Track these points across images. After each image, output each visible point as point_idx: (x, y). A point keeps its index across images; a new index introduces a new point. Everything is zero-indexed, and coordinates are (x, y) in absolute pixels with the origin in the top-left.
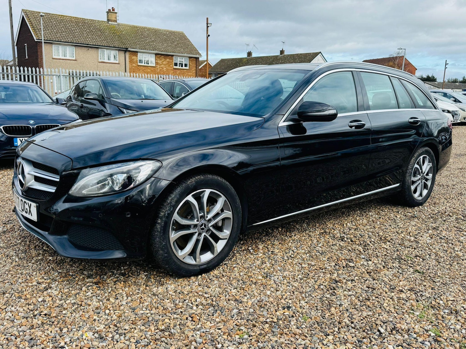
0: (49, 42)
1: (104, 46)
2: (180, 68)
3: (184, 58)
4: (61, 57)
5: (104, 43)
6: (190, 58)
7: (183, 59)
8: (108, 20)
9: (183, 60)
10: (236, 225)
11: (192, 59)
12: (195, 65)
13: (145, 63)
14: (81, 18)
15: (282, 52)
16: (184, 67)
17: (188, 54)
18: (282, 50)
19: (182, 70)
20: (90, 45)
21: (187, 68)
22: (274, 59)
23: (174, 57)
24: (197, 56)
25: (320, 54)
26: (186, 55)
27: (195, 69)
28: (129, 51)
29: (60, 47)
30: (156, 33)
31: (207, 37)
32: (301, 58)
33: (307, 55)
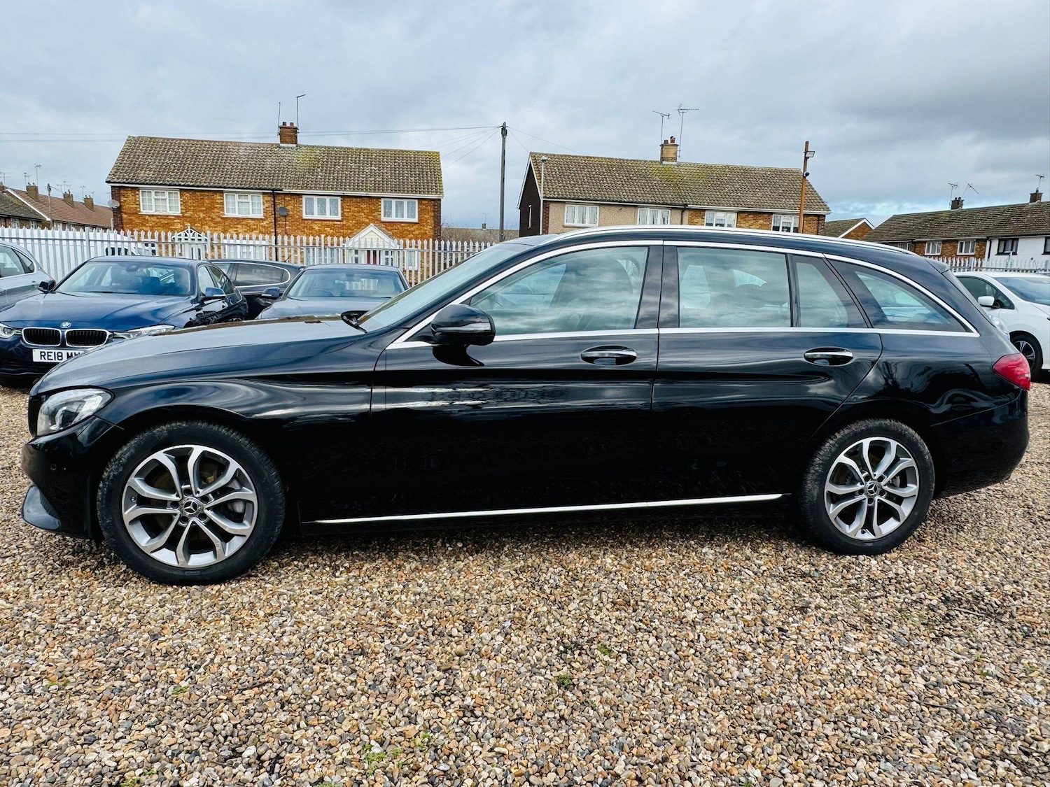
0: (562, 201)
1: (648, 203)
3: (793, 217)
4: (576, 224)
5: (649, 198)
7: (790, 219)
8: (663, 159)
9: (792, 221)
11: (810, 218)
14: (616, 159)
15: (1035, 197)
18: (1035, 192)
20: (624, 202)
22: (1014, 211)
23: (773, 215)
24: (822, 212)
26: (798, 211)
28: (690, 209)
29: (577, 207)
30: (746, 174)
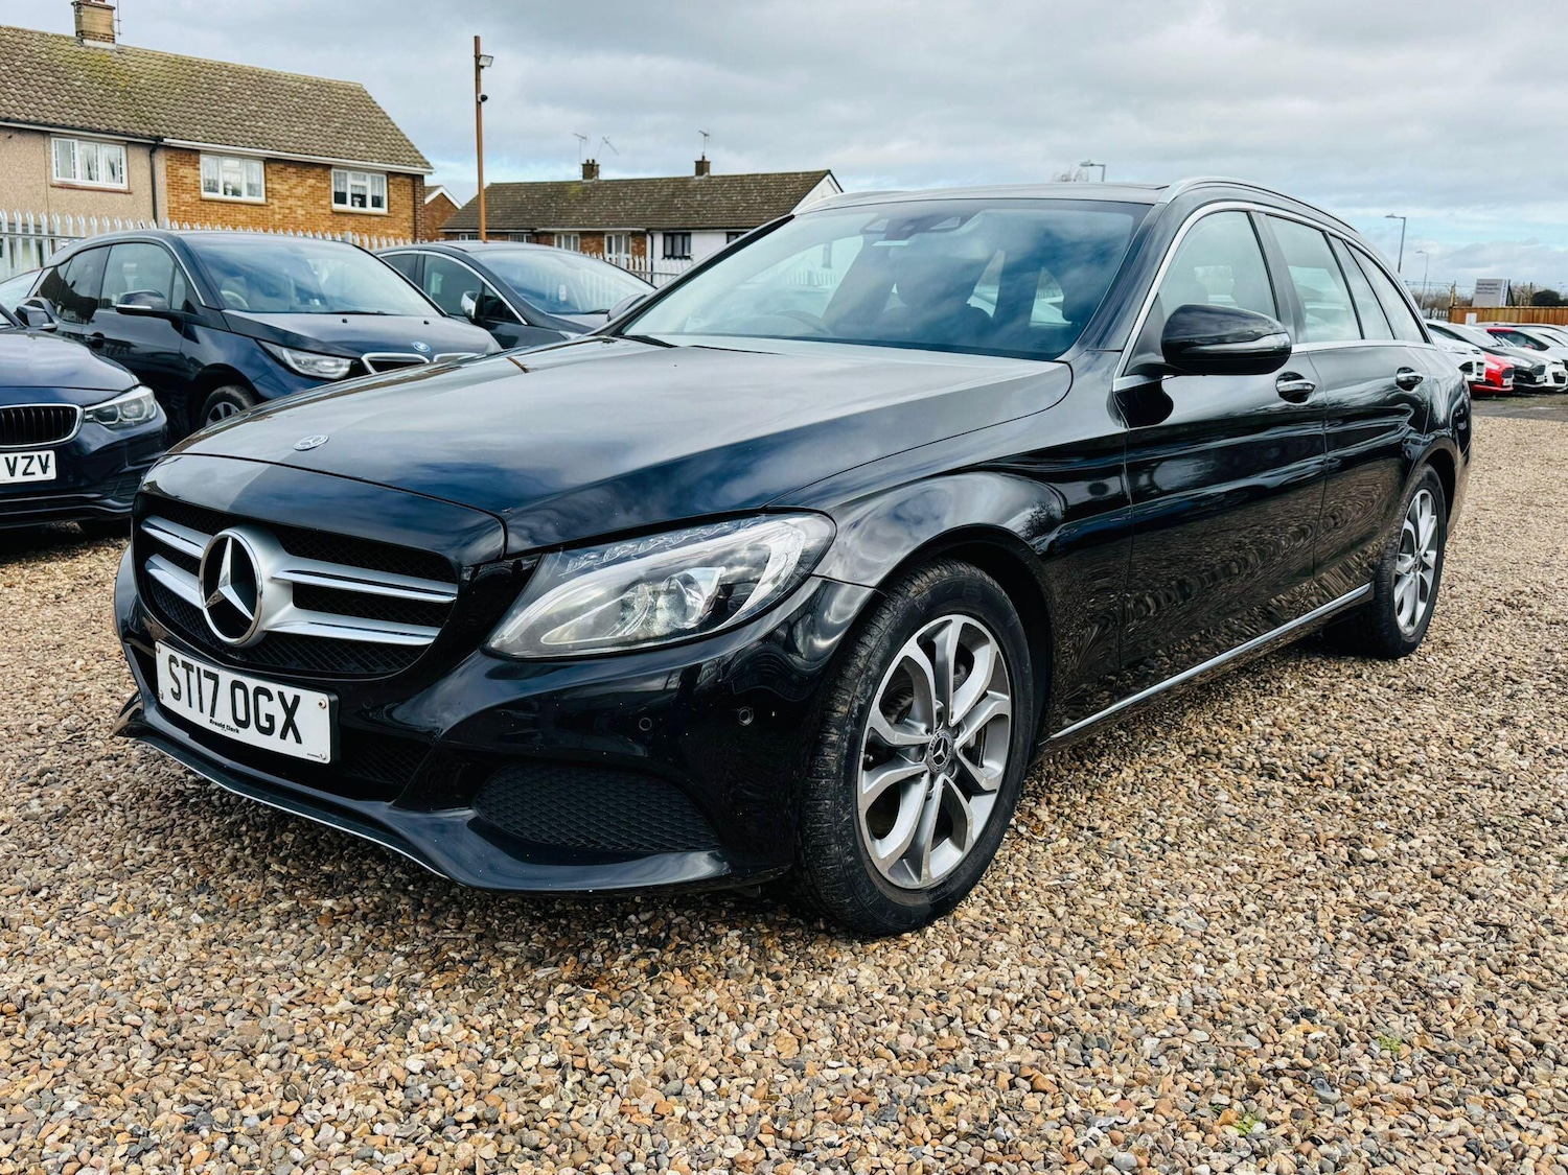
1: (72, 128)
2: (357, 209)
3: (368, 176)
5: (72, 117)
6: (390, 174)
7: (365, 180)
8: (82, 34)
9: (368, 183)
10: (1021, 739)
11: (399, 179)
12: (411, 203)
13: (225, 193)
15: (702, 166)
16: (370, 209)
17: (383, 161)
18: (700, 159)
19: (363, 219)
20: (18, 121)
21: (383, 210)
22: (676, 188)
23: (333, 170)
24: (417, 170)
25: (828, 177)
26: (376, 165)
27: (411, 214)
28: (168, 148)
30: (263, 85)
31: (479, 104)
32: (767, 187)
33: (783, 179)
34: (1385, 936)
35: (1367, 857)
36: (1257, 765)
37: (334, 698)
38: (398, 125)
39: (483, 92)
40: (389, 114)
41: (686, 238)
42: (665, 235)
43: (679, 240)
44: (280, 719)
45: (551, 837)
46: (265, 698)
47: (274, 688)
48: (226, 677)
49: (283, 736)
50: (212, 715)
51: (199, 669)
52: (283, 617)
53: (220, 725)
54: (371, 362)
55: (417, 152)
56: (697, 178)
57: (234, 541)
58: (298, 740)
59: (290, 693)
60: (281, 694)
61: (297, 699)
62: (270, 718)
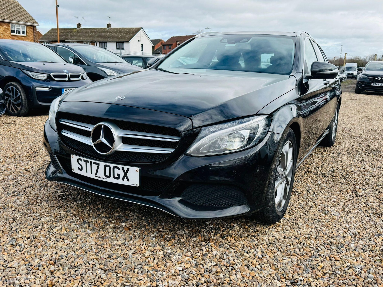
2: (18, 34)
3: (21, 26)
6: (27, 26)
7: (20, 26)
9: (21, 28)
11: (29, 27)
12: (33, 33)
15: (109, 25)
16: (21, 35)
17: (25, 22)
18: (108, 23)
19: (20, 37)
21: (25, 35)
22: (102, 31)
23: (11, 24)
24: (34, 24)
25: (142, 29)
26: (23, 23)
27: (33, 36)
31: (57, 7)
32: (126, 31)
33: (130, 29)
34: (381, 214)
35: (360, 195)
36: (321, 173)
37: (140, 168)
38: (28, 13)
39: (58, 4)
40: (26, 9)
41: (106, 44)
42: (100, 43)
43: (104, 44)
44: (122, 175)
45: (203, 203)
46: (117, 169)
47: (120, 167)
48: (102, 164)
49: (123, 179)
50: (96, 174)
51: (91, 162)
52: (120, 147)
53: (99, 177)
54: (53, 75)
55: (34, 20)
56: (108, 28)
57: (105, 126)
58: (128, 180)
59: (126, 168)
60: (123, 168)
61: (128, 169)
62: (119, 175)
